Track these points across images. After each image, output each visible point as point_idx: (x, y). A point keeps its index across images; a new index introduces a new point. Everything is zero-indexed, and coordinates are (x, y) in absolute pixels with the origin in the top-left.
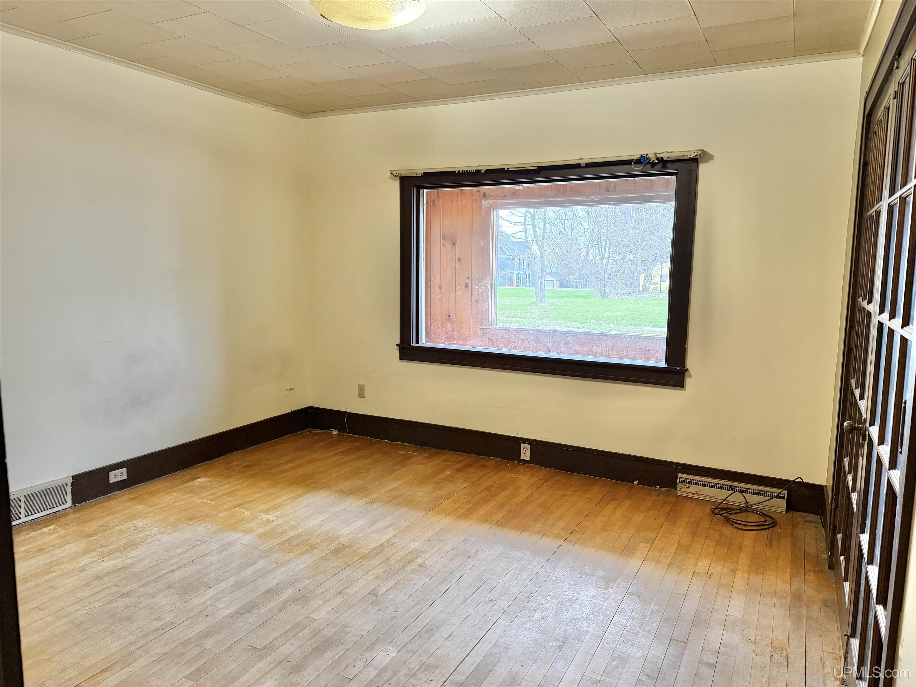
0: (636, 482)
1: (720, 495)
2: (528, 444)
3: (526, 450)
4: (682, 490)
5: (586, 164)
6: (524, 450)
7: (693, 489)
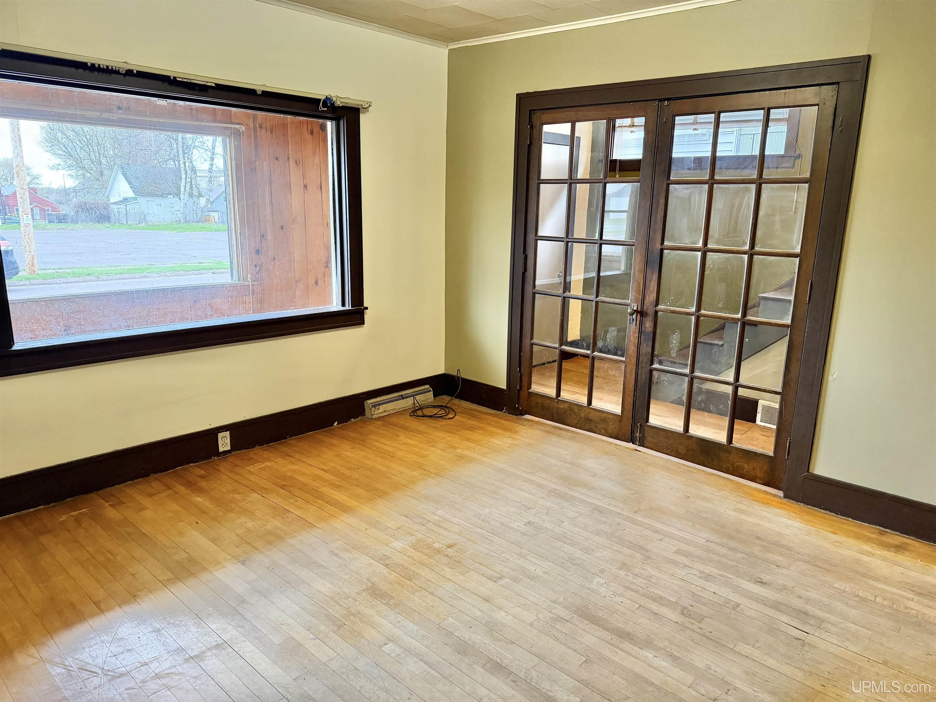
0: (336, 424)
1: (408, 403)
2: (226, 431)
3: (226, 439)
4: (375, 413)
5: (263, 92)
6: (223, 440)
7: (382, 408)
